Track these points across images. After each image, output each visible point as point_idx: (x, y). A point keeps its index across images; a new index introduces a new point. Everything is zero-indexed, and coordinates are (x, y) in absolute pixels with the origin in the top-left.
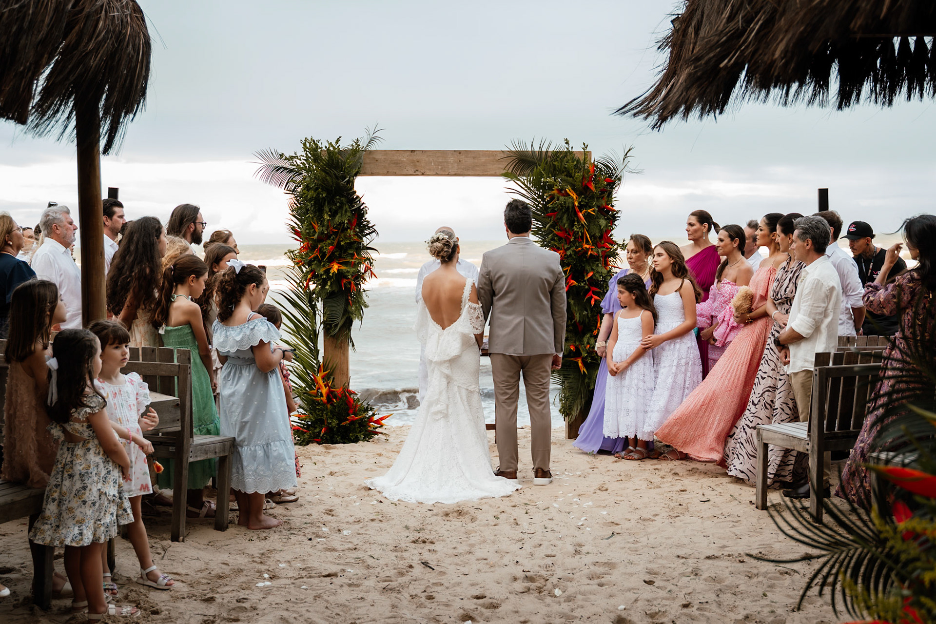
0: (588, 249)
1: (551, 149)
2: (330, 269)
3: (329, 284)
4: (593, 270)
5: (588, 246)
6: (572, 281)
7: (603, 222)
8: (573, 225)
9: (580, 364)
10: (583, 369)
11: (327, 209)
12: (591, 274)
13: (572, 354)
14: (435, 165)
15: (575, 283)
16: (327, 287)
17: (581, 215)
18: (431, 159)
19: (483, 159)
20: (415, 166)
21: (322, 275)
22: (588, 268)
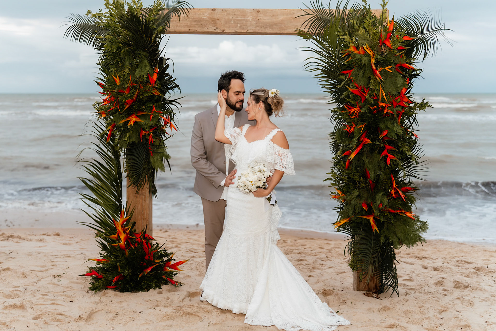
0: (383, 108)
1: (349, 8)
2: (129, 121)
3: (128, 136)
4: (387, 128)
5: (384, 105)
6: (366, 140)
7: (400, 80)
8: (370, 83)
9: (372, 223)
10: (375, 228)
11: (127, 64)
12: (386, 133)
13: (364, 213)
14: (234, 22)
15: (369, 142)
16: (126, 139)
17: (377, 72)
18: (231, 17)
19: (281, 18)
20: (215, 23)
21: (121, 127)
22: (382, 126)
